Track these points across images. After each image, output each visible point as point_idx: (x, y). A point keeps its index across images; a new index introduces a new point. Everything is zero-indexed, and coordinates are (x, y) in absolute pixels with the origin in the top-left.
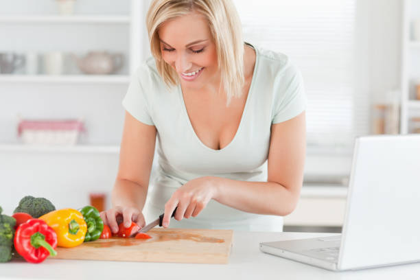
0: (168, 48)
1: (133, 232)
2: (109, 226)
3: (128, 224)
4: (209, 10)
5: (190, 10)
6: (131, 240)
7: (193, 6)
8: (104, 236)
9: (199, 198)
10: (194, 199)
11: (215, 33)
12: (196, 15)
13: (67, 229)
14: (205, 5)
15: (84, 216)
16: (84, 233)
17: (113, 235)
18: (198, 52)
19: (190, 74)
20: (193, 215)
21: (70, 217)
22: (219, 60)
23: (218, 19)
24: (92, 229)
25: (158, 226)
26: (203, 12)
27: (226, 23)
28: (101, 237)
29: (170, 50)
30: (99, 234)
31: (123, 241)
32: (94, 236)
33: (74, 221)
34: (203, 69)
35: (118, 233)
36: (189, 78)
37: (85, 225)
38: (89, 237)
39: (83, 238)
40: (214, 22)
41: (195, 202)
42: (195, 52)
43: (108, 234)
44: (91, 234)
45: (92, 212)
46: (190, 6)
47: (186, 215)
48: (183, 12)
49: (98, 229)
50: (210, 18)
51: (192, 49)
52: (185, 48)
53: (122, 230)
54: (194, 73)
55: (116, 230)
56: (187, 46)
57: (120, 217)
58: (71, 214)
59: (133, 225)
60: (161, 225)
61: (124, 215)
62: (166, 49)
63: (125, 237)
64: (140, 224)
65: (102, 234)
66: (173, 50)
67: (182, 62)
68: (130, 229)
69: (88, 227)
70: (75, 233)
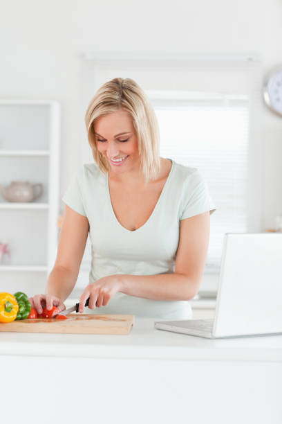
0: (101, 139)
1: (54, 314)
2: (35, 309)
3: (50, 308)
4: (132, 108)
5: (118, 108)
6: (52, 320)
7: (120, 106)
8: (32, 317)
9: (105, 290)
10: (102, 290)
11: (136, 127)
12: (122, 113)
13: (4, 309)
14: (129, 105)
15: (17, 299)
16: (16, 312)
17: (38, 316)
18: (124, 141)
19: (118, 160)
20: (103, 305)
21: (5, 299)
22: (140, 149)
23: (139, 117)
24: (22, 309)
25: (75, 312)
26: (127, 110)
27: (146, 120)
28: (29, 317)
29: (102, 141)
30: (28, 314)
31: (47, 320)
32: (24, 316)
33: (8, 302)
34: (128, 156)
35: (42, 315)
36: (117, 164)
37: (17, 306)
38: (20, 316)
39: (15, 316)
40: (135, 118)
41: (103, 293)
42: (121, 141)
43: (34, 316)
44: (21, 314)
45: (22, 297)
46: (118, 106)
47: (97, 304)
48: (113, 109)
49: (27, 310)
50: (133, 115)
51: (120, 139)
52: (114, 138)
53: (46, 313)
54: (121, 160)
55: (40, 311)
56: (115, 137)
57: (44, 302)
58: (7, 297)
59: (53, 309)
60: (77, 311)
61: (47, 301)
62: (99, 140)
63: (48, 318)
64: (60, 308)
65: (30, 315)
66: (105, 140)
67: (112, 150)
68: (52, 311)
69: (20, 307)
70: (9, 312)
